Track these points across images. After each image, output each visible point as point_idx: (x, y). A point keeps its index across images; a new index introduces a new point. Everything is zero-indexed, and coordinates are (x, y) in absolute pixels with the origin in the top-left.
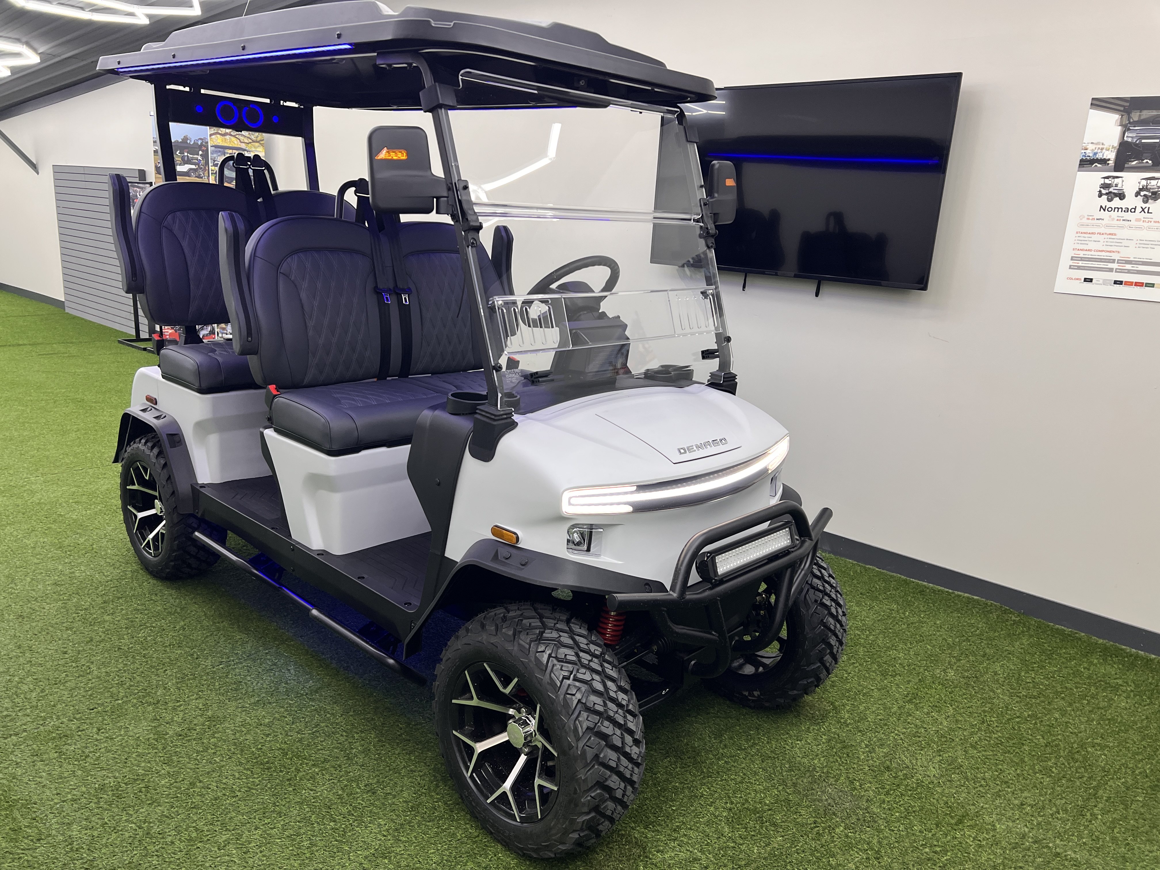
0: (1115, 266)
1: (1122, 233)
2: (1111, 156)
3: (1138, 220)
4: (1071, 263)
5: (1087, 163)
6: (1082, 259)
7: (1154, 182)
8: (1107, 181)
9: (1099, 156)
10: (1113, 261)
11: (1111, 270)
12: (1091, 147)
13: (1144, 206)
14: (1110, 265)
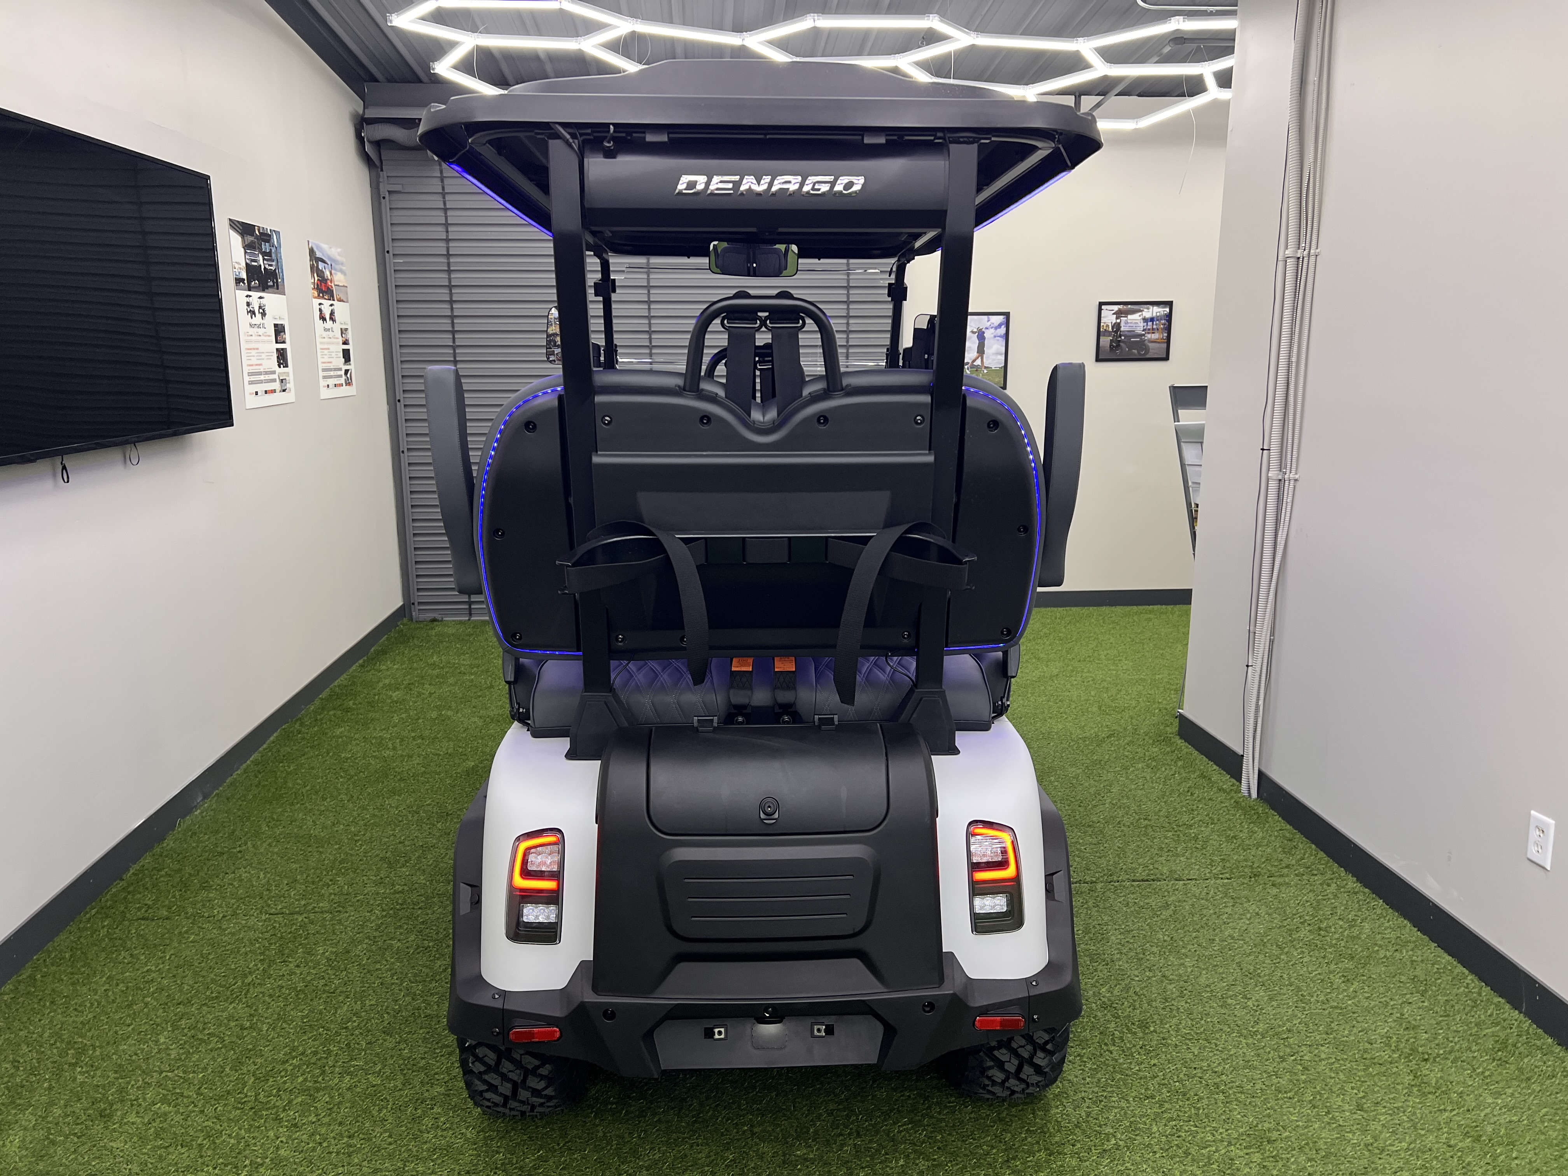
0: (262, 377)
1: (261, 347)
2: (244, 275)
3: (263, 335)
4: (248, 378)
5: (240, 280)
6: (251, 374)
9: (241, 276)
10: (260, 373)
11: (262, 382)
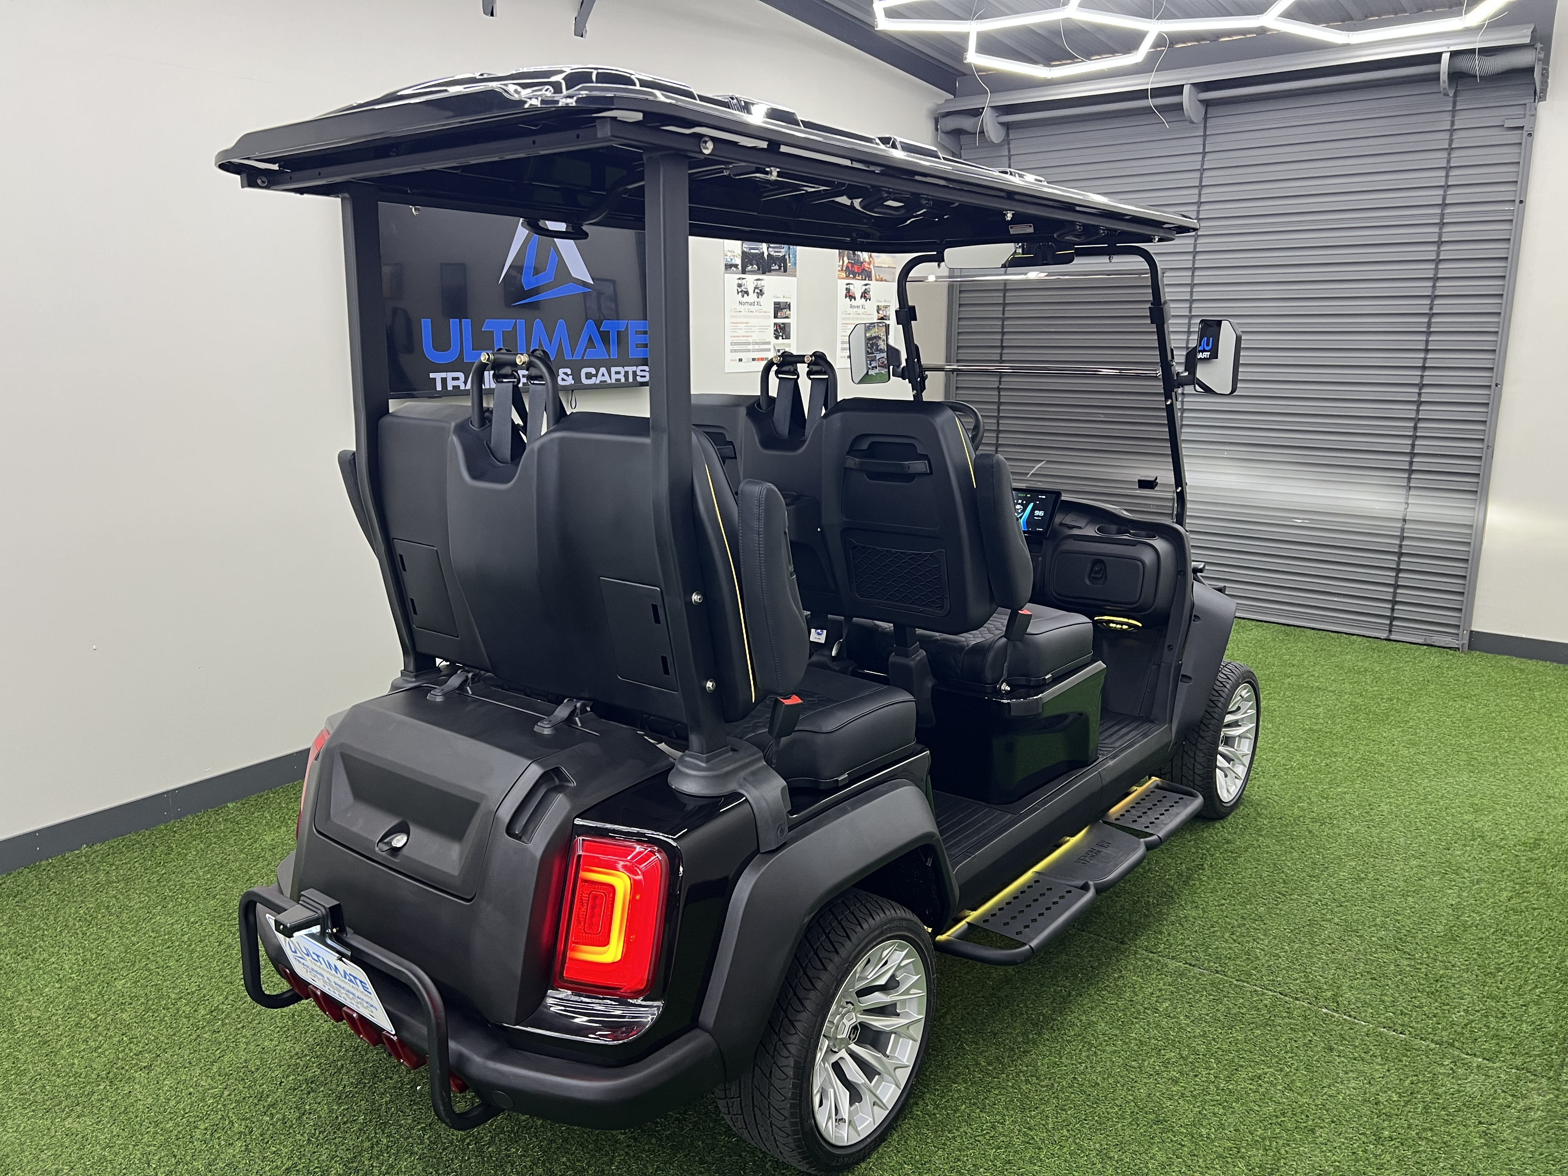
1: (752, 321)
2: (738, 261)
3: (756, 311)
4: (731, 347)
5: (729, 266)
6: (736, 344)
7: (759, 282)
8: (740, 282)
9: (733, 262)
10: (749, 344)
11: (749, 351)
12: (729, 254)
13: (758, 300)
14: (750, 347)
